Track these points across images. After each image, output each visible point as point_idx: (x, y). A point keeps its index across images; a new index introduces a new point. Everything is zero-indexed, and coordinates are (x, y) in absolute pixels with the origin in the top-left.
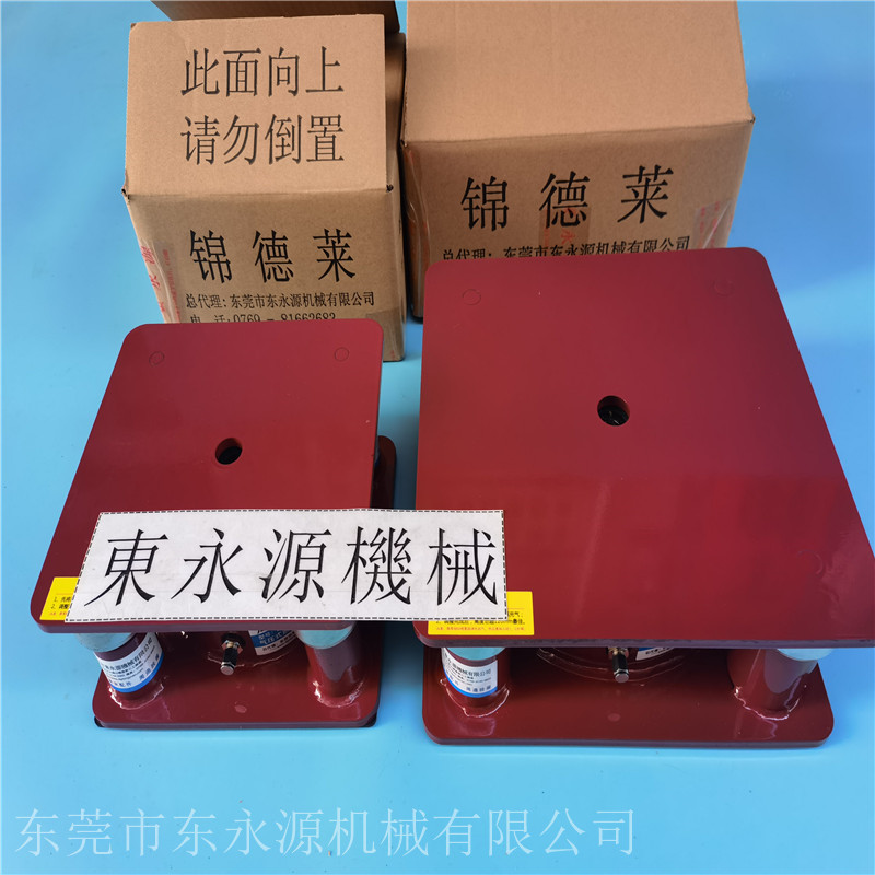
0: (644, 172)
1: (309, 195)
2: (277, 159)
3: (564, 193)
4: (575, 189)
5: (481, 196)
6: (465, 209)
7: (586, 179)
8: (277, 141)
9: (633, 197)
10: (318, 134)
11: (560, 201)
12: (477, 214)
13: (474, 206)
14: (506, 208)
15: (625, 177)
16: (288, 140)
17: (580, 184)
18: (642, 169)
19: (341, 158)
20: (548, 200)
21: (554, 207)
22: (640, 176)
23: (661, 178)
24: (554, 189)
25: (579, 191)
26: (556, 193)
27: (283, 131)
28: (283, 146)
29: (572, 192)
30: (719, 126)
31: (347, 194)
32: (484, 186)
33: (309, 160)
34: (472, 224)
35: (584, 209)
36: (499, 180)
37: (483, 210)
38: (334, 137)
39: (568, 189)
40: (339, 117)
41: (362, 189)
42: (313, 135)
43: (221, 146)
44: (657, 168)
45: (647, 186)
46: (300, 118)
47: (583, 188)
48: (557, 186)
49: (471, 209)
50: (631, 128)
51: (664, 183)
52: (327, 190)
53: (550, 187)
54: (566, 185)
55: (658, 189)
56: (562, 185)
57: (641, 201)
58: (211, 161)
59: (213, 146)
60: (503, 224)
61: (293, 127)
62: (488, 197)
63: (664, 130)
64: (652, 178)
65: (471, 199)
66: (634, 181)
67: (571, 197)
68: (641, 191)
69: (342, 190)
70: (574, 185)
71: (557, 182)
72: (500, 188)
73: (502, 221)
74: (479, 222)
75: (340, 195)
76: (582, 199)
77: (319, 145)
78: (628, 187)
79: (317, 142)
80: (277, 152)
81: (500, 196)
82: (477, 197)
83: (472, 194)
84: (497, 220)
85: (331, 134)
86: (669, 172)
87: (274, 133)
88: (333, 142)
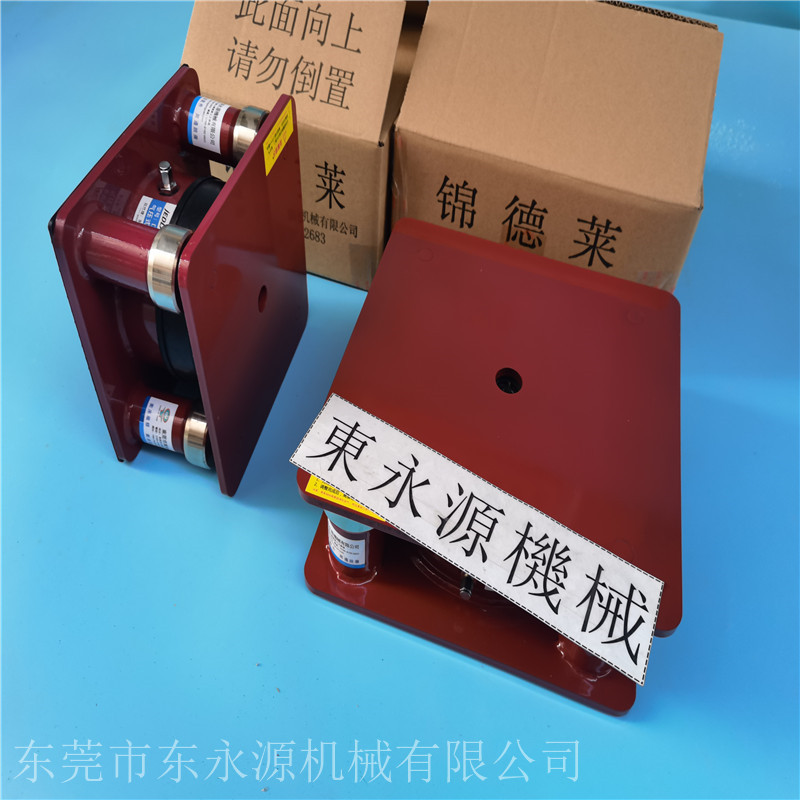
0: (597, 222)
1: (316, 129)
2: (297, 92)
3: (525, 216)
4: (535, 216)
5: (454, 194)
6: (439, 201)
7: (545, 211)
8: (300, 78)
9: (584, 241)
10: (333, 83)
11: (521, 221)
12: (449, 209)
13: (447, 201)
14: (473, 212)
15: (579, 220)
16: (309, 80)
17: (540, 213)
18: (594, 219)
19: (347, 108)
20: (511, 218)
21: (515, 226)
22: (593, 224)
23: (610, 233)
24: (516, 210)
25: (538, 219)
26: (518, 214)
27: (306, 71)
28: (304, 83)
29: (531, 217)
30: (668, 204)
31: (347, 138)
32: (458, 187)
33: (321, 101)
34: (444, 216)
35: (541, 236)
36: (470, 186)
37: (454, 207)
38: (345, 88)
39: (529, 214)
40: (353, 74)
41: (358, 137)
42: (329, 82)
43: (256, 68)
44: (608, 222)
45: (597, 235)
46: (322, 65)
47: (542, 218)
48: (520, 208)
49: (444, 202)
50: (589, 179)
51: (613, 238)
52: (331, 130)
53: (513, 207)
54: (528, 210)
55: (607, 242)
56: (524, 209)
57: (591, 247)
58: (246, 78)
59: (250, 67)
60: (470, 225)
61: (315, 71)
62: (460, 197)
63: (618, 191)
64: (603, 229)
65: (445, 194)
66: (587, 227)
67: (531, 221)
68: (592, 238)
69: (343, 133)
70: (534, 212)
71: (520, 205)
72: (471, 193)
73: (469, 222)
74: (450, 217)
75: (340, 137)
76: (540, 227)
77: (332, 92)
78: (581, 230)
79: (331, 89)
80: (298, 87)
81: (470, 200)
82: (450, 194)
83: (446, 190)
84: (465, 220)
85: (343, 85)
86: (619, 229)
87: (300, 70)
88: (344, 93)
